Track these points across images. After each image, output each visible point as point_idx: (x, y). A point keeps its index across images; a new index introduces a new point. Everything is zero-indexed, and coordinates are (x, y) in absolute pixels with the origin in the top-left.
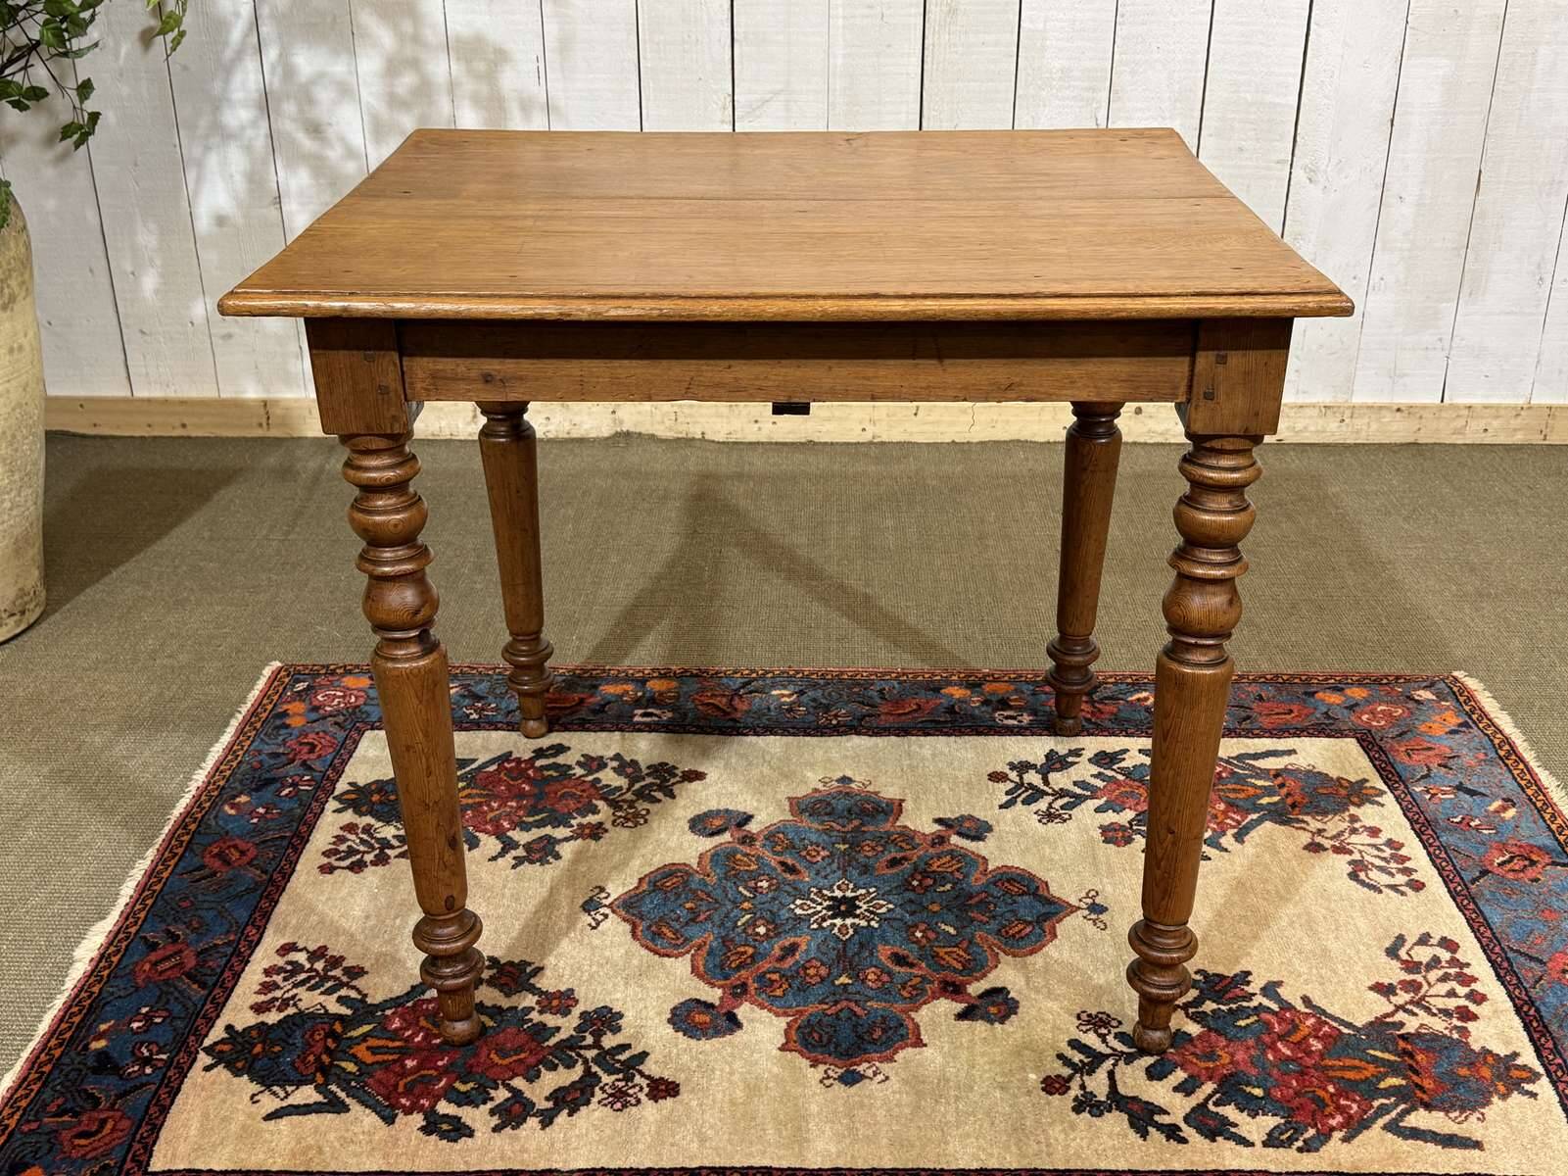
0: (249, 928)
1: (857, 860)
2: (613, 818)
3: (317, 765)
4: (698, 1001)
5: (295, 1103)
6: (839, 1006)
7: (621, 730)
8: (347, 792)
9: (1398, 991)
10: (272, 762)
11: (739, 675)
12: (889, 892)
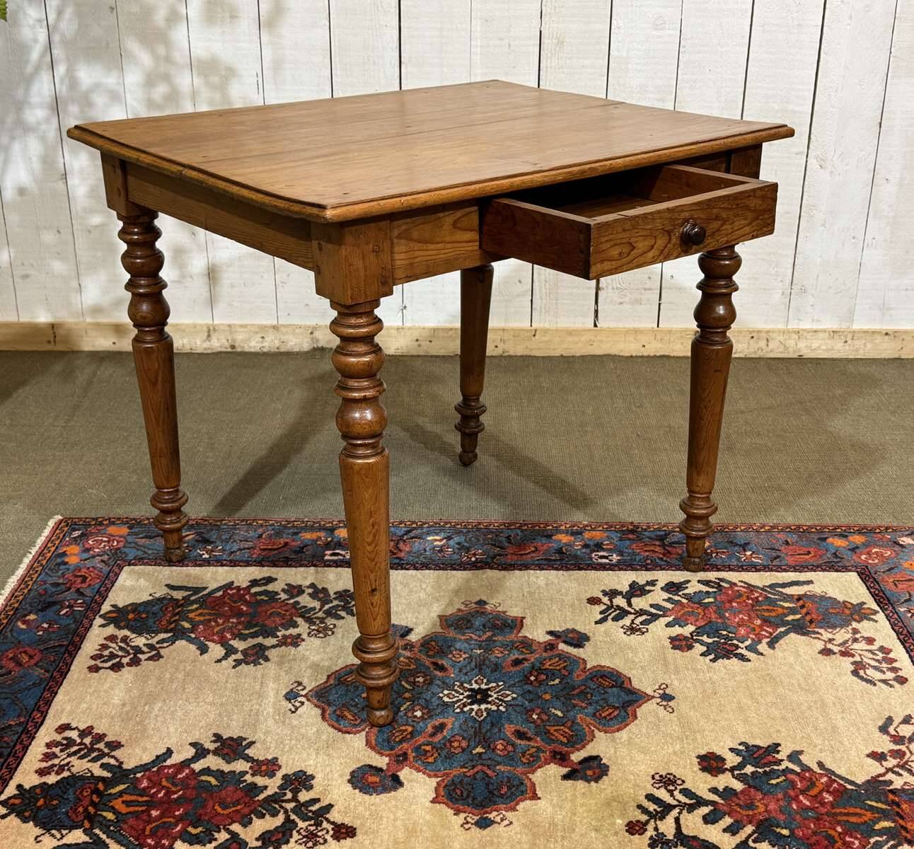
0: (35, 713)
1: (489, 660)
2: (308, 631)
3: (88, 592)
4: (370, 766)
5: (68, 843)
6: (476, 770)
7: (315, 566)
8: (110, 612)
9: (888, 758)
10: (54, 590)
11: (403, 525)
12: (514, 685)
